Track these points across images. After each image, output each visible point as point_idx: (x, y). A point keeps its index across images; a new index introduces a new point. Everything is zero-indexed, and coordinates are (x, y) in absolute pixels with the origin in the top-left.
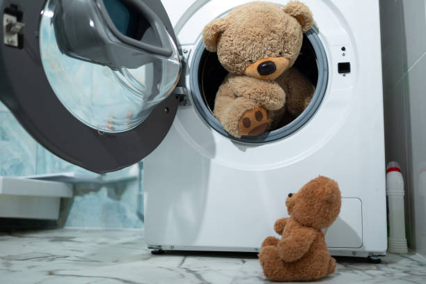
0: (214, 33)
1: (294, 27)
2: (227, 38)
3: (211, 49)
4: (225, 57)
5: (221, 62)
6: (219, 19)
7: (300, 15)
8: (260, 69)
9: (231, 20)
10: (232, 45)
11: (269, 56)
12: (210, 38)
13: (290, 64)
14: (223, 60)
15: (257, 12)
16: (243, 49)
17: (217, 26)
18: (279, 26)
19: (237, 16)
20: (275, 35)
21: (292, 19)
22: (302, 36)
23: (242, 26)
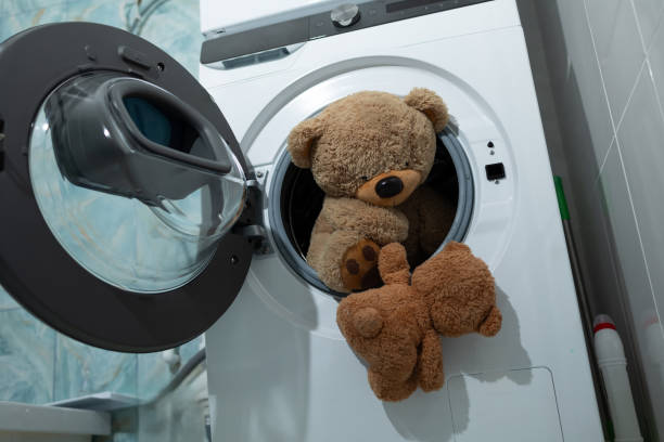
0: (307, 140)
1: (422, 125)
2: (327, 146)
3: (302, 165)
4: (324, 174)
5: (318, 182)
6: (312, 120)
7: (429, 109)
8: (379, 188)
9: (330, 121)
10: (334, 156)
11: (391, 169)
12: (300, 147)
13: (422, 177)
14: (321, 179)
15: (369, 106)
16: (352, 162)
17: (309, 130)
18: (402, 125)
19: (339, 114)
20: (398, 138)
21: (419, 114)
22: (435, 138)
23: (348, 127)
